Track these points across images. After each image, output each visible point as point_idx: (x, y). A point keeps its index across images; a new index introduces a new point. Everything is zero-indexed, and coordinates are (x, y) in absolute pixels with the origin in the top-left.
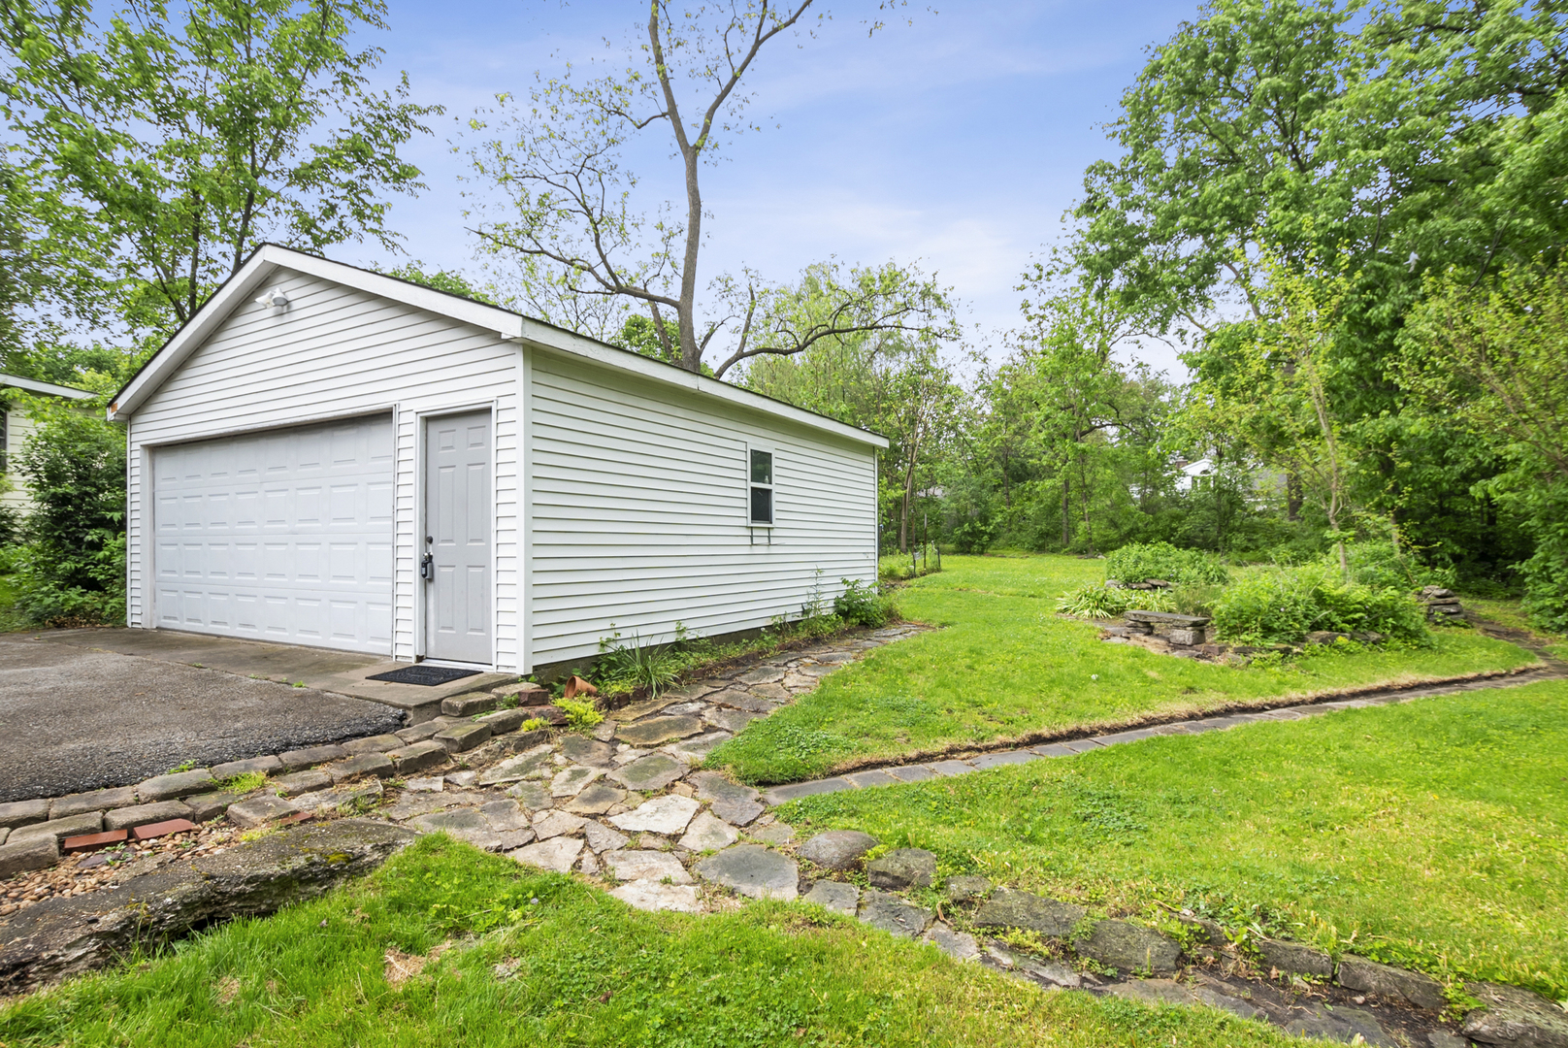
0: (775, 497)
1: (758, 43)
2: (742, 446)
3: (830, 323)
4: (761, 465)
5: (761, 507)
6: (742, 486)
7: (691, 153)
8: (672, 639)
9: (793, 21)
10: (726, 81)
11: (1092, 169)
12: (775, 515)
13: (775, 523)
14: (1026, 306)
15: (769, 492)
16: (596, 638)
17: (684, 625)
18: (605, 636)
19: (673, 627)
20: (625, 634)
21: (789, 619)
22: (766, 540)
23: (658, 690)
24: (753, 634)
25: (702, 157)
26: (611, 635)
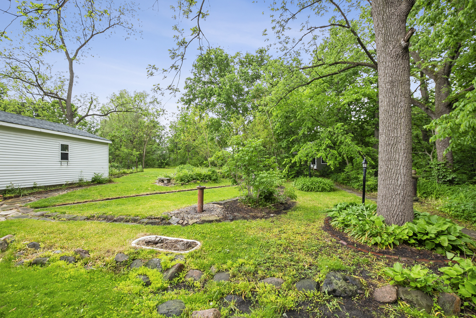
0: (69, 155)
1: (92, 35)
2: (58, 143)
3: (115, 109)
4: (64, 148)
5: (65, 157)
6: (58, 152)
7: (71, 61)
8: (32, 186)
9: (103, 32)
10: (83, 42)
11: (187, 79)
12: (69, 158)
13: (69, 160)
14: (178, 107)
15: (68, 154)
16: (6, 186)
17: (36, 183)
18: (8, 185)
19: (33, 183)
20: (15, 185)
21: (74, 182)
22: (66, 164)
23: (23, 196)
24: (61, 185)
25: (74, 62)
26: (11, 185)
